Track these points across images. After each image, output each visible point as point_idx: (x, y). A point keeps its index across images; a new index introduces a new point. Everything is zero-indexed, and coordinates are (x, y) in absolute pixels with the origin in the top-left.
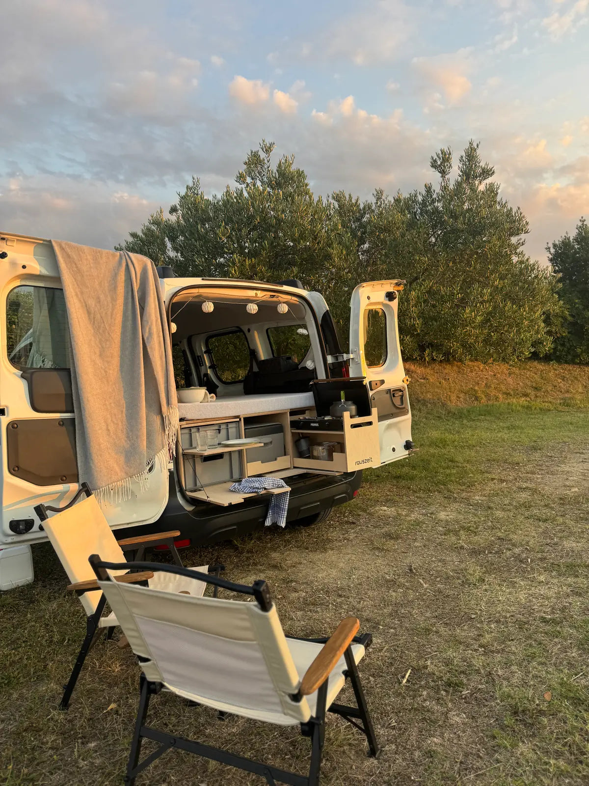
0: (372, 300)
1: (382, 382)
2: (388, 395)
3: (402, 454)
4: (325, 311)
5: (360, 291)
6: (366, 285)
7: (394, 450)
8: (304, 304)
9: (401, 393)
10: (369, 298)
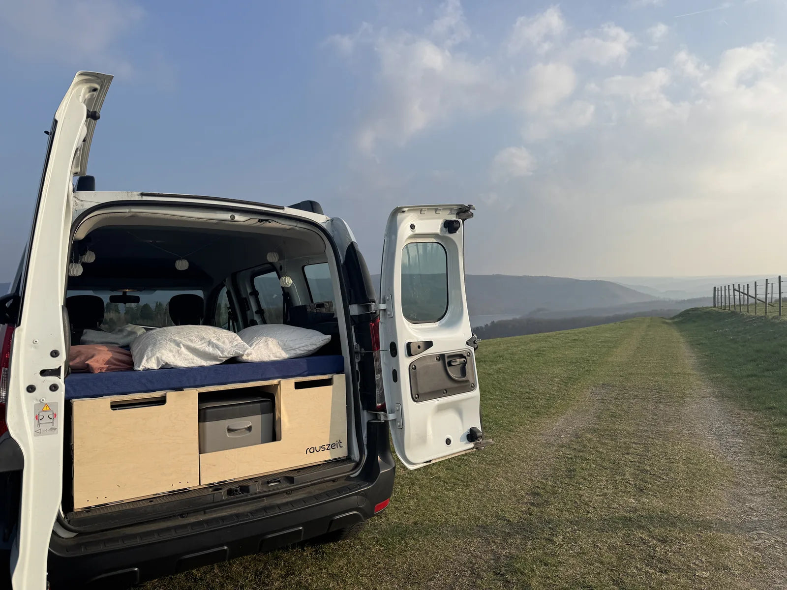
0: (418, 230)
1: (429, 344)
2: (440, 363)
3: (461, 446)
4: (349, 243)
5: (398, 217)
6: (408, 210)
7: (448, 442)
8: (321, 234)
9: (459, 361)
10: (412, 227)
